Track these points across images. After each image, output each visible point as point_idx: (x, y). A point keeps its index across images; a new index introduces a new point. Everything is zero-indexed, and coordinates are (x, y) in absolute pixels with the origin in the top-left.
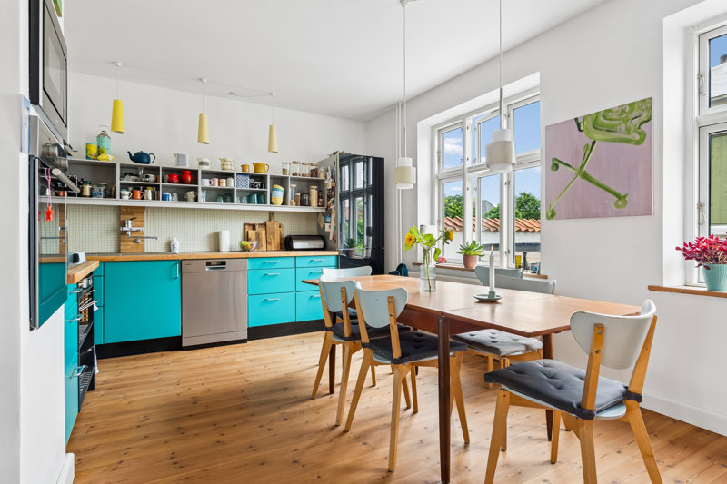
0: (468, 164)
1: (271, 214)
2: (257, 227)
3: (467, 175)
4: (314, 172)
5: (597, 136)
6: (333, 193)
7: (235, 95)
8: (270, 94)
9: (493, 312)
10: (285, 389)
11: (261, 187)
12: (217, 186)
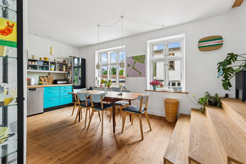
0: (108, 63)
1: (49, 73)
2: (44, 77)
3: (108, 65)
4: (64, 61)
5: (136, 61)
6: (71, 68)
7: (37, 35)
8: (51, 37)
9: (121, 97)
10: (65, 123)
11: (47, 65)
12: (31, 64)
